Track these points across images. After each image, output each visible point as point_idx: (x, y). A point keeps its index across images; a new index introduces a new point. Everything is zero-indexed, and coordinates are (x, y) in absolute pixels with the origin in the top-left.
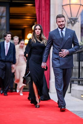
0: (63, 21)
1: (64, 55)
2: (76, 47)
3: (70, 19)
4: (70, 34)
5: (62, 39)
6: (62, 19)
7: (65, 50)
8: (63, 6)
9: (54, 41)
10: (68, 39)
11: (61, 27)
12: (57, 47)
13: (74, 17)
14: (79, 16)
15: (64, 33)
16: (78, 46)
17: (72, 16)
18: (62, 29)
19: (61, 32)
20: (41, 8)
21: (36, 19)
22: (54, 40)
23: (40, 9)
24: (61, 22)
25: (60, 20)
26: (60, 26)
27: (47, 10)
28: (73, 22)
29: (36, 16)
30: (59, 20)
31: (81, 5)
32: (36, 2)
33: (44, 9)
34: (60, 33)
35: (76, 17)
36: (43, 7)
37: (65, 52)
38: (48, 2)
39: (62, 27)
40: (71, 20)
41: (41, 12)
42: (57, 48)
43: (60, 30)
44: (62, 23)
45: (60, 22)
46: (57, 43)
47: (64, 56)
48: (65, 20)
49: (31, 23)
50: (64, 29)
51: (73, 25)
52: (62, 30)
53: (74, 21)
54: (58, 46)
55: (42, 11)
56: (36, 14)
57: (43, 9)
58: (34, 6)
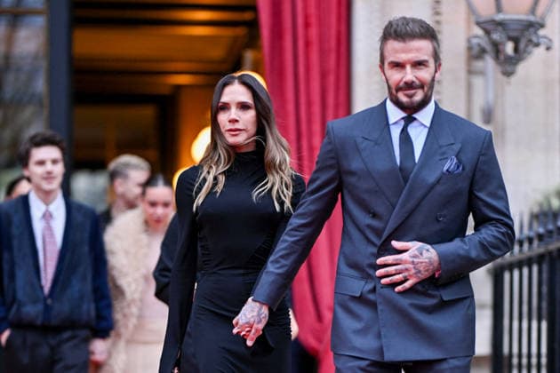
0: (418, 64)
1: (406, 280)
2: (489, 233)
4: (457, 147)
5: (403, 174)
6: (418, 50)
7: (414, 246)
9: (352, 180)
10: (438, 181)
11: (403, 98)
12: (364, 219)
16: (504, 230)
18: (411, 111)
21: (253, 25)
24: (408, 67)
25: (402, 57)
26: (399, 89)
30: (397, 51)
34: (396, 133)
37: (416, 256)
39: (410, 96)
42: (369, 226)
43: (395, 114)
44: (409, 75)
45: (399, 66)
47: (407, 285)
48: (436, 56)
49: (217, 53)
50: (425, 116)
52: (409, 120)
54: (375, 215)
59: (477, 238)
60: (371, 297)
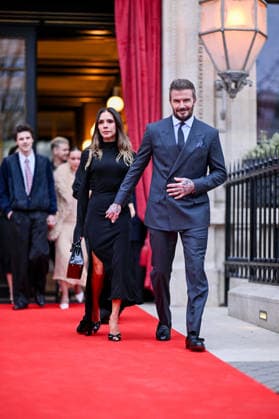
1: (180, 194)
2: (216, 175)
3: (223, 76)
4: (202, 136)
5: (179, 148)
7: (184, 180)
8: (200, 35)
10: (195, 151)
11: (179, 115)
12: (162, 167)
13: (236, 68)
14: (251, 68)
15: (186, 131)
17: (228, 68)
18: (183, 121)
19: (180, 129)
20: (135, 43)
21: (118, 75)
22: (156, 147)
23: (132, 45)
24: (182, 102)
26: (177, 111)
27: (153, 49)
28: (233, 85)
29: (118, 68)
30: (176, 95)
31: (256, 32)
32: (117, 24)
33: (144, 47)
34: (176, 130)
35: (243, 69)
36: (140, 39)
38: (155, 23)
39: (183, 114)
40: (227, 80)
41: (135, 53)
43: (176, 122)
44: (182, 105)
45: (178, 101)
46: (164, 158)
49: (102, 88)
51: (233, 93)
52: (182, 124)
53: (236, 82)
55: (138, 51)
56: (118, 62)
57: (141, 44)
58: (113, 35)
59: (211, 177)
60: (164, 203)
